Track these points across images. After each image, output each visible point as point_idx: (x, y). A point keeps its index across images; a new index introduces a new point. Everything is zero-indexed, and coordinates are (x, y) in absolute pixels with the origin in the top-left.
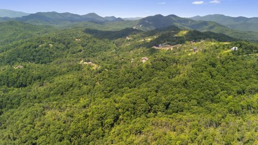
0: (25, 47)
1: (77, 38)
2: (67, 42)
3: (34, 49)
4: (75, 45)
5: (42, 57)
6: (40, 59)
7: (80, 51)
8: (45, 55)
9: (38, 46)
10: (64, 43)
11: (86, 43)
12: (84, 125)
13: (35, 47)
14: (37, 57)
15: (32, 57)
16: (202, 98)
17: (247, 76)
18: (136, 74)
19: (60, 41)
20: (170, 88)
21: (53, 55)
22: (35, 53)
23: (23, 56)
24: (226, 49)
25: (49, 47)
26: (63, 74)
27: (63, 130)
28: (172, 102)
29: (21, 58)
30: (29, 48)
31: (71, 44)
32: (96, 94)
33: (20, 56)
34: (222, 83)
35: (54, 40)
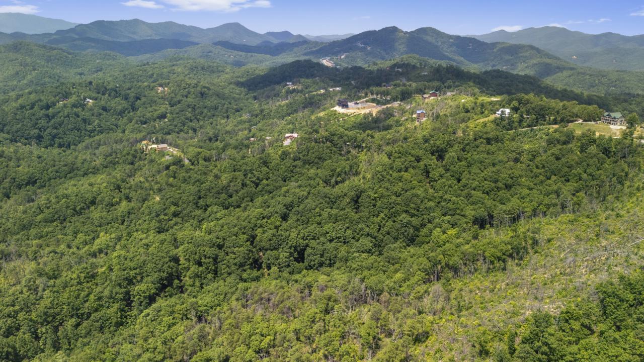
0: (22, 107)
1: (161, 85)
2: (133, 95)
3: (43, 112)
4: (153, 102)
5: (60, 131)
6: (54, 137)
7: (163, 116)
8: (70, 126)
9: (54, 104)
10: (126, 98)
11: (179, 98)
12: (77, 297)
13: (48, 107)
14: (48, 131)
15: (35, 132)
16: (388, 233)
17: (510, 182)
18: (250, 175)
19: (115, 92)
20: (317, 210)
21: (89, 127)
22: (43, 122)
23: (14, 128)
24: (486, 112)
25: (83, 106)
26: (93, 173)
27: (22, 309)
28: (313, 243)
29: (8, 133)
30: (32, 108)
31: (143, 99)
32: (140, 222)
33: (7, 128)
34: (447, 197)
35: (102, 90)
